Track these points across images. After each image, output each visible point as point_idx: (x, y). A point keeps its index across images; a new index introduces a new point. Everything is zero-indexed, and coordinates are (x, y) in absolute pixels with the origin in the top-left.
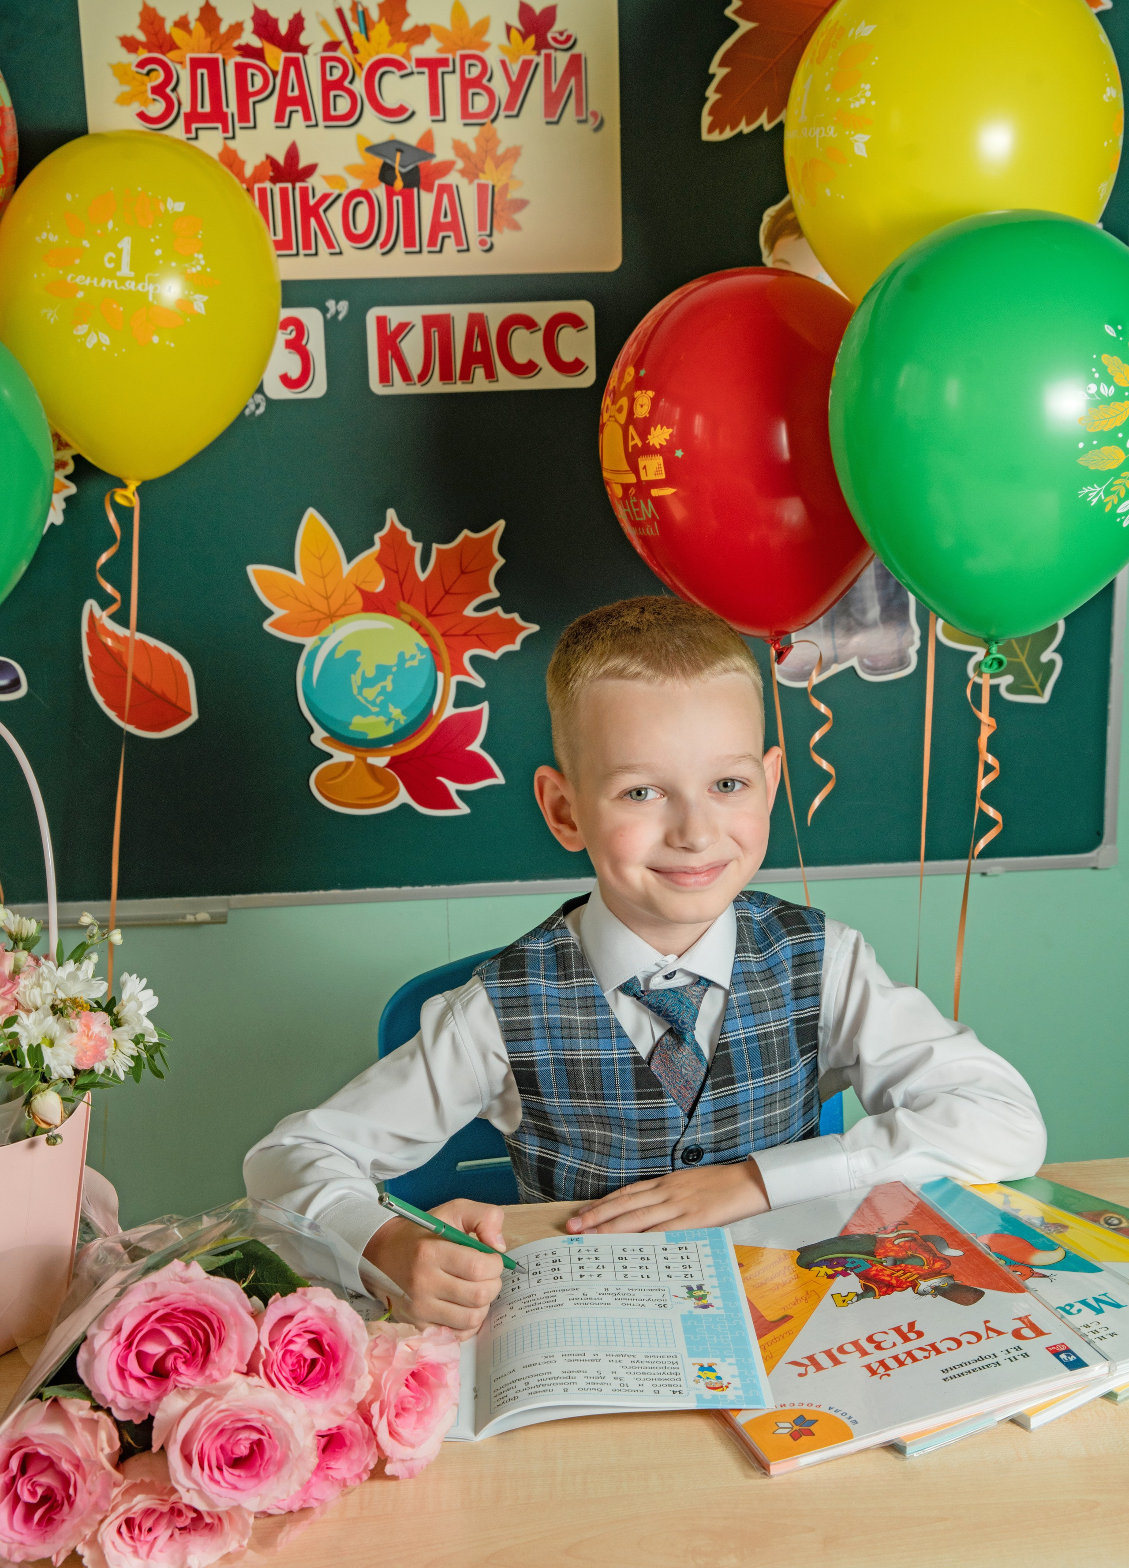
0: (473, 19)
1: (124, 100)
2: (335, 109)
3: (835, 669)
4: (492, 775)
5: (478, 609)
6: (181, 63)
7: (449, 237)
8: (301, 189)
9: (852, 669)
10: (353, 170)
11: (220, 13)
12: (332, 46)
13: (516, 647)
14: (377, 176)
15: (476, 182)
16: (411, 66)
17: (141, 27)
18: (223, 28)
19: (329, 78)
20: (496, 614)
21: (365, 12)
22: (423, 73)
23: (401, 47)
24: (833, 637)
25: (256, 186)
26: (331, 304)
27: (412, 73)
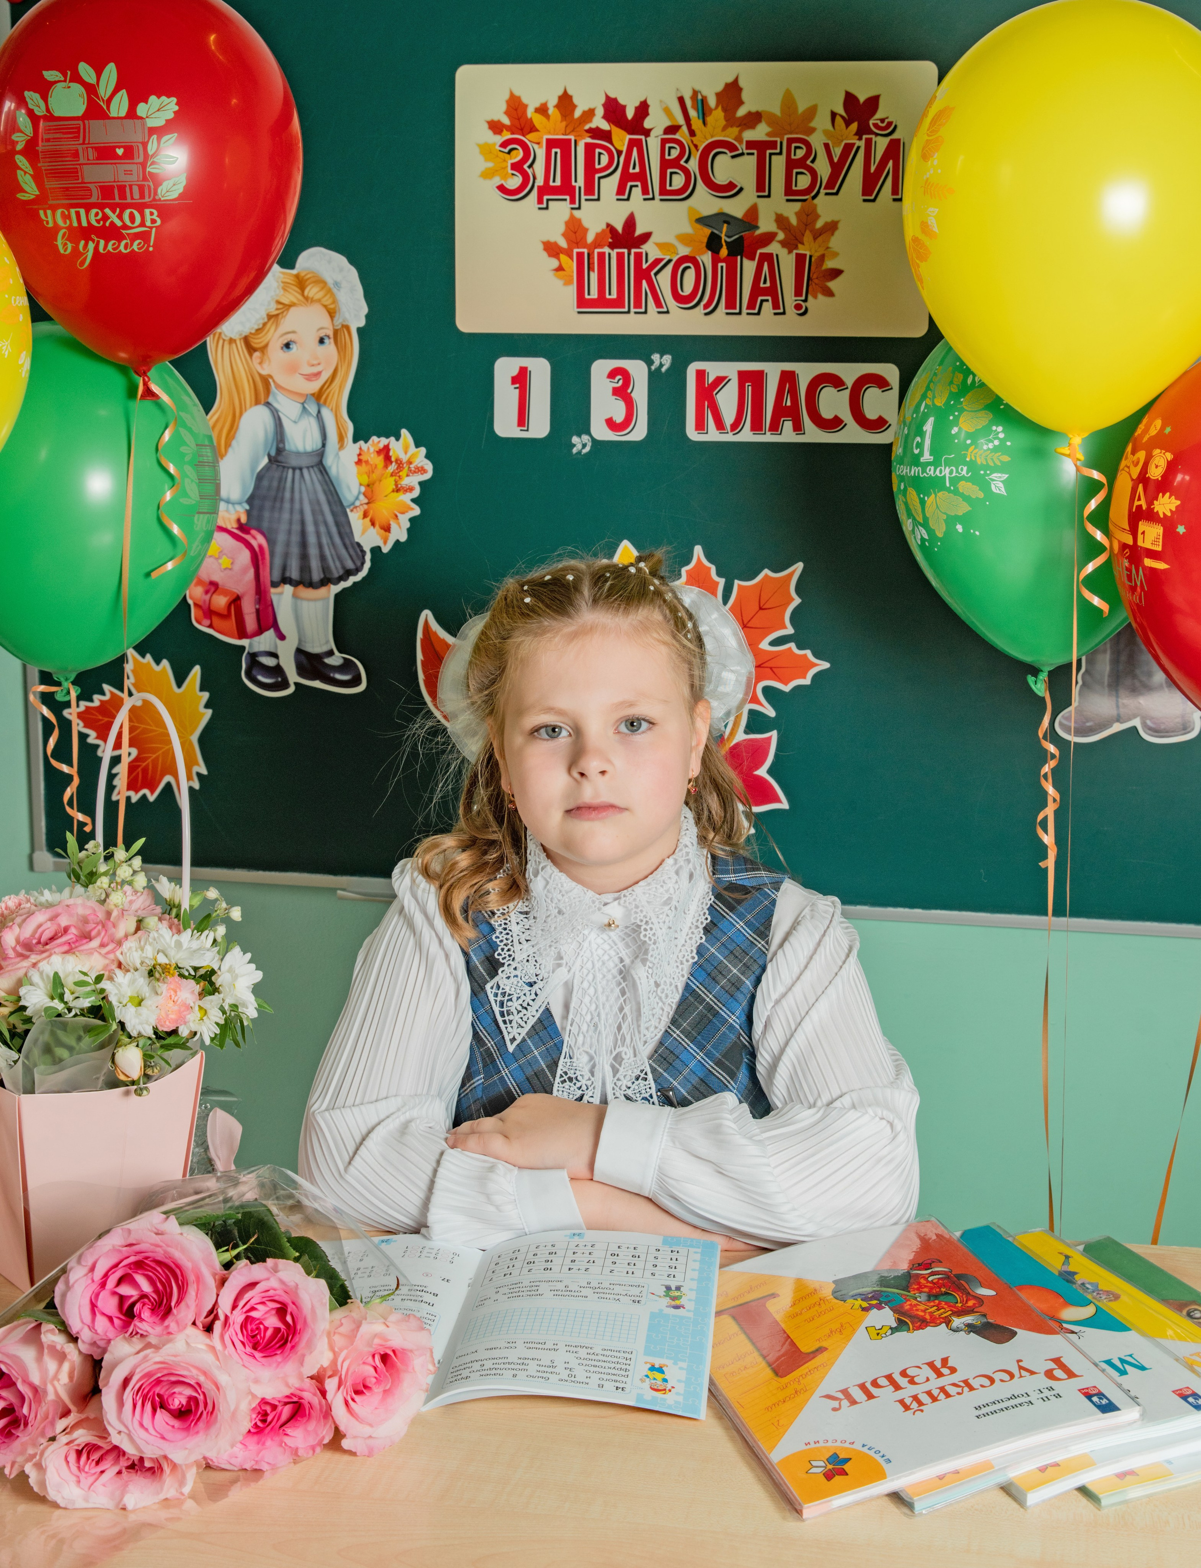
0: (802, 107)
1: (487, 175)
2: (670, 185)
3: (1117, 728)
4: (778, 800)
5: (773, 643)
6: (538, 143)
7: (767, 301)
8: (635, 253)
9: (1134, 729)
10: (684, 239)
11: (576, 101)
12: (672, 129)
13: (807, 681)
14: (705, 245)
15: (795, 251)
16: (742, 148)
17: (506, 113)
18: (578, 113)
19: (667, 157)
20: (790, 649)
21: (704, 100)
22: (753, 154)
23: (734, 131)
24: (1117, 697)
25: (596, 251)
26: (656, 357)
27: (742, 154)
